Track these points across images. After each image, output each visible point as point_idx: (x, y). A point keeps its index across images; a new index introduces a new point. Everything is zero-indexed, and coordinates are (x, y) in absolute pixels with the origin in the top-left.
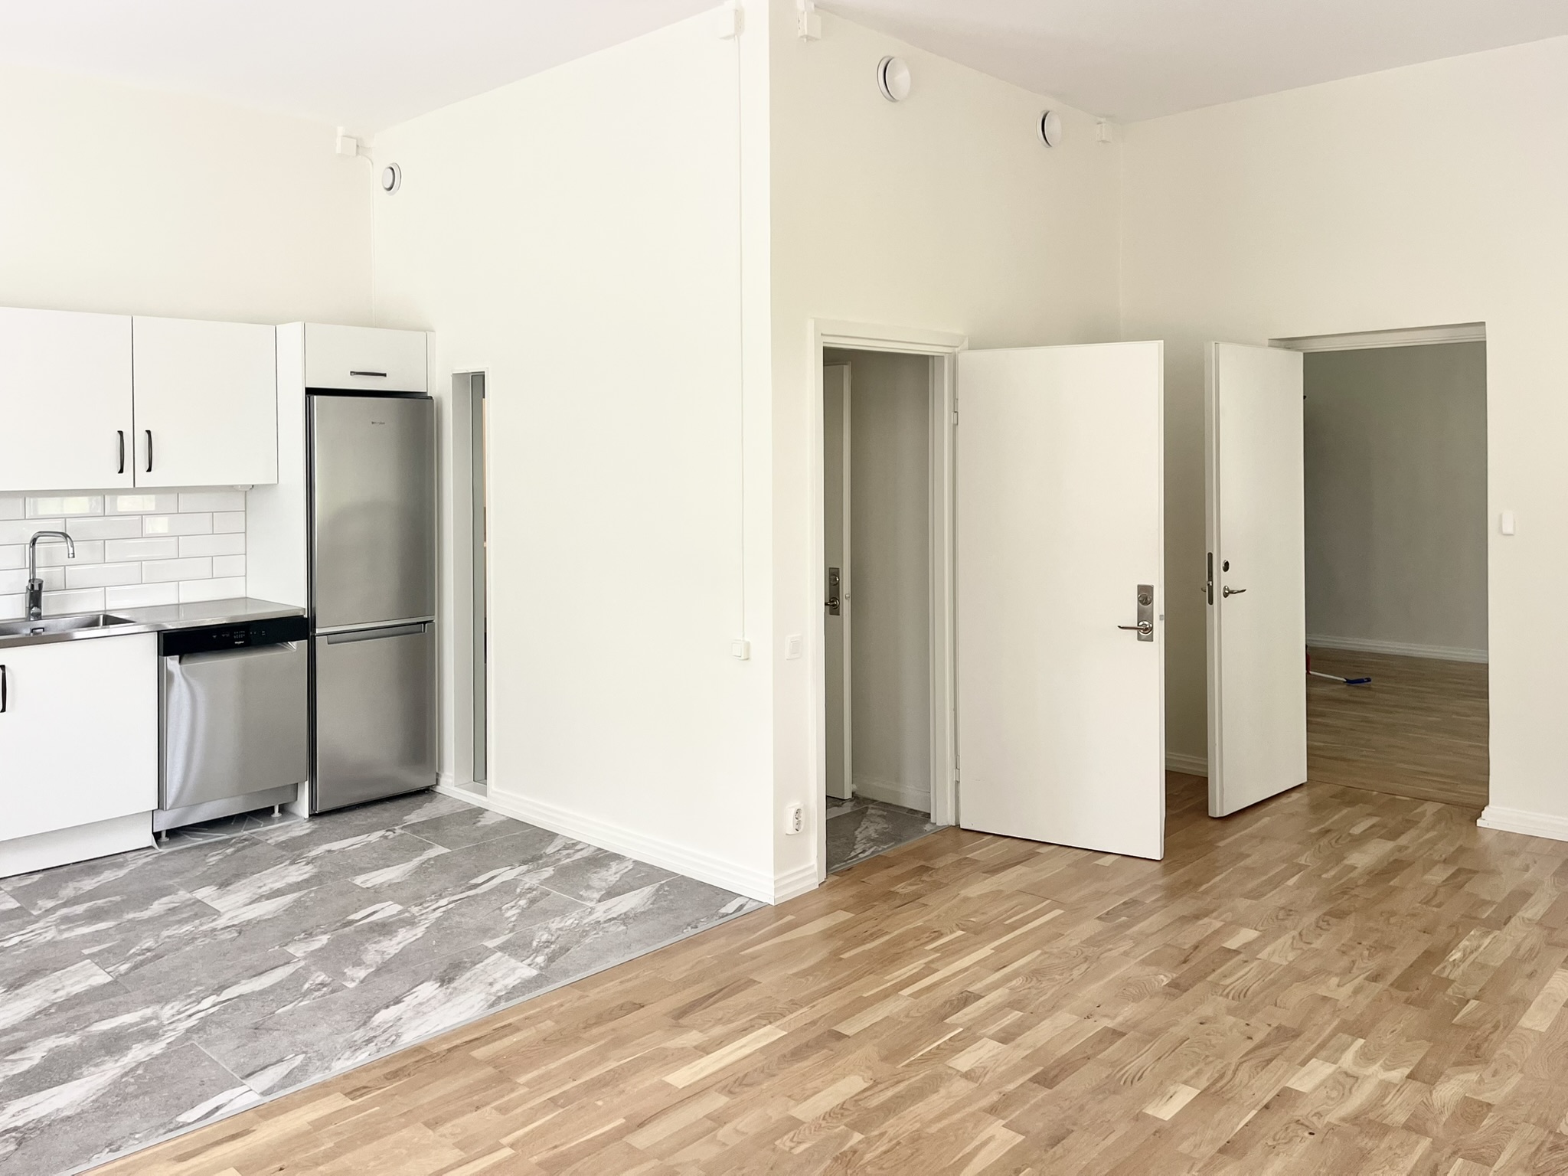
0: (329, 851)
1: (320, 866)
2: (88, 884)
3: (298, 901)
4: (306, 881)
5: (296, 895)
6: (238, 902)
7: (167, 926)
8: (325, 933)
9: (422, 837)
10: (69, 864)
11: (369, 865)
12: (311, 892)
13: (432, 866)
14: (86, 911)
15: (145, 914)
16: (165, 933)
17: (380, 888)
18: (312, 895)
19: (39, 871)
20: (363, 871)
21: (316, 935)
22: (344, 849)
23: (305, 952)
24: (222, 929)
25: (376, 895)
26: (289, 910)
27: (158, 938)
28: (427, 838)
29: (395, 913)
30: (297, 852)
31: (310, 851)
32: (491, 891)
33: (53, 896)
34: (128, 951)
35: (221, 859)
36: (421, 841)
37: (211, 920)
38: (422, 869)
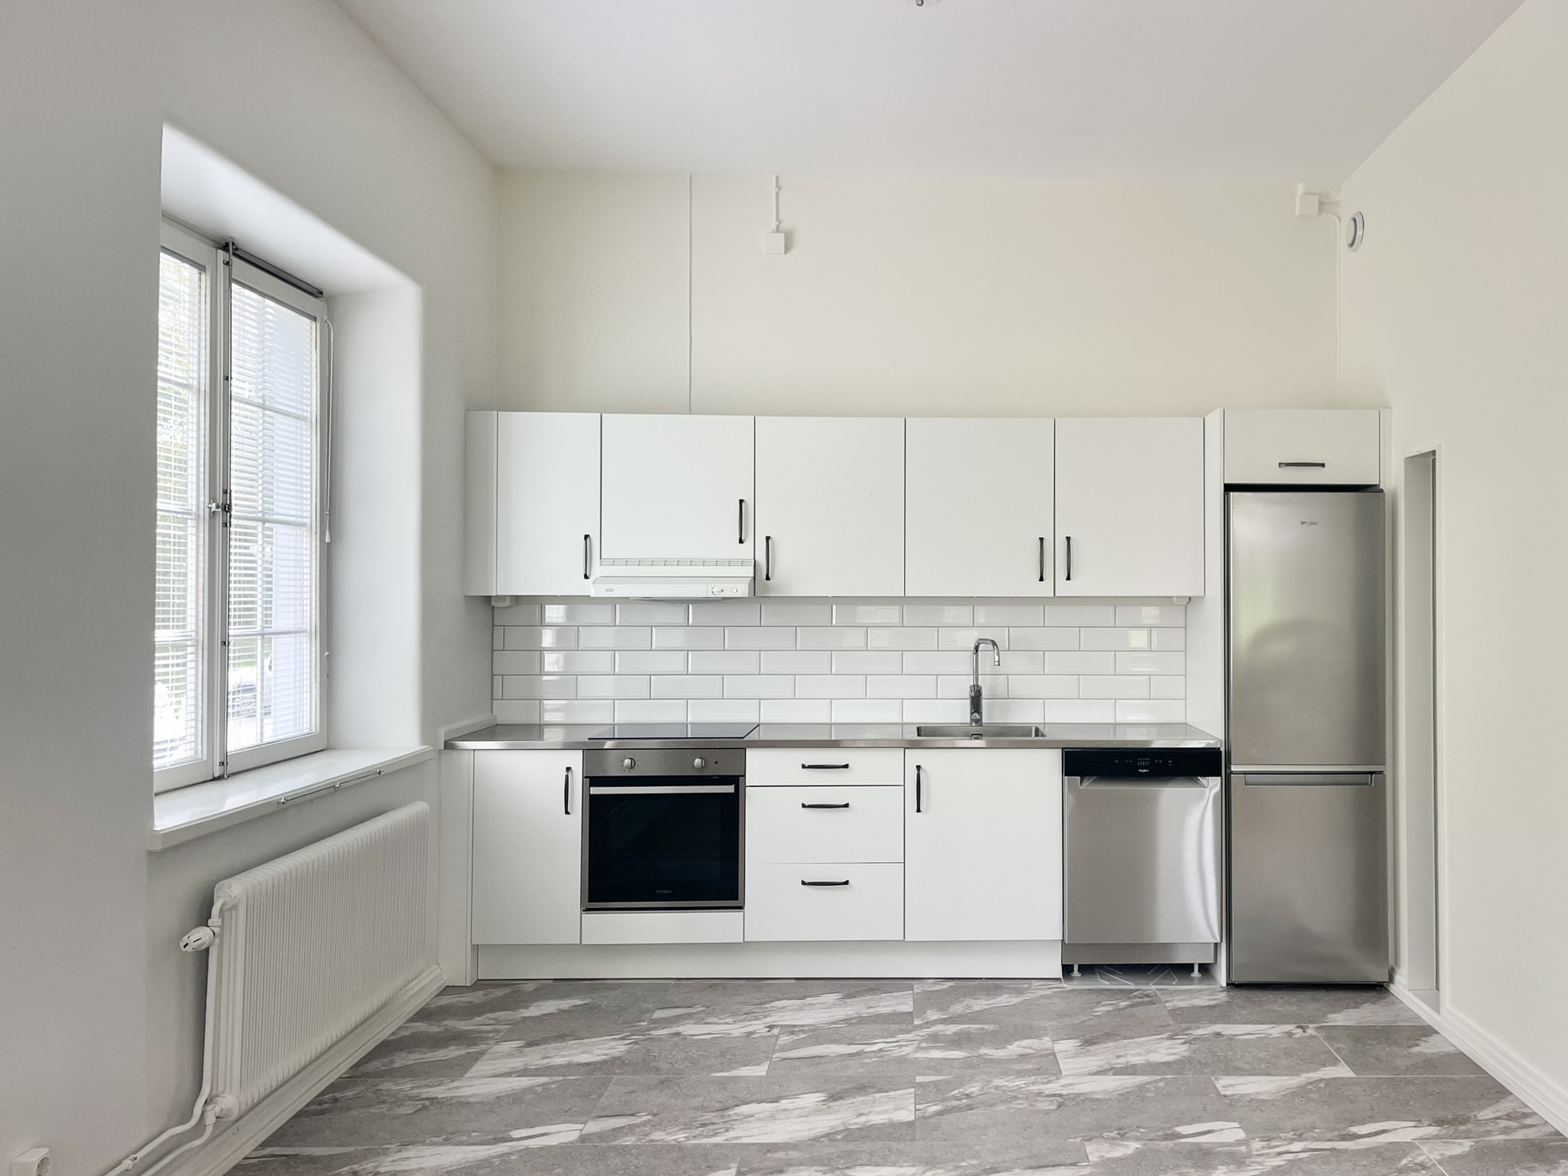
0: (1218, 1034)
1: (1194, 1052)
2: (980, 1004)
3: (1141, 1087)
4: (1168, 1064)
5: (1145, 1078)
6: (1086, 1067)
7: (1004, 1074)
8: (1137, 1139)
9: (1332, 1047)
10: (982, 979)
11: (1247, 1066)
12: (1160, 1080)
13: (1319, 1089)
14: (955, 1033)
15: (1000, 1054)
16: (997, 1082)
17: (1239, 1100)
18: (1161, 1084)
19: (954, 979)
20: (1237, 1071)
21: (1128, 1139)
22: (1235, 1035)
23: (1101, 1157)
24: (1048, 1096)
25: (1227, 1108)
26: (1125, 1096)
27: (986, 1085)
28: (1338, 1050)
29: (1232, 1141)
30: (1184, 1026)
31: (1198, 1028)
32: (1367, 1152)
33: (942, 1009)
34: (952, 1091)
35: (1108, 1011)
36: (1328, 1052)
37: (1046, 1081)
38: (1302, 1092)
